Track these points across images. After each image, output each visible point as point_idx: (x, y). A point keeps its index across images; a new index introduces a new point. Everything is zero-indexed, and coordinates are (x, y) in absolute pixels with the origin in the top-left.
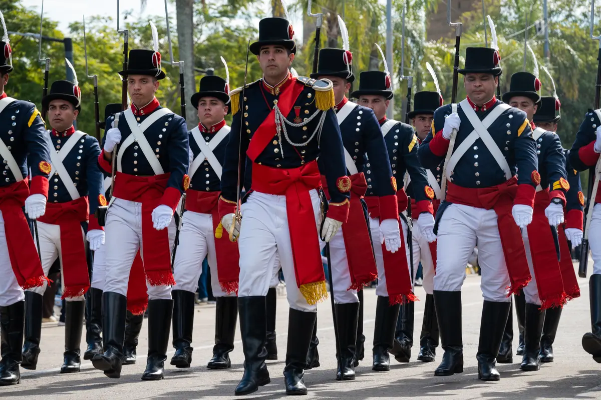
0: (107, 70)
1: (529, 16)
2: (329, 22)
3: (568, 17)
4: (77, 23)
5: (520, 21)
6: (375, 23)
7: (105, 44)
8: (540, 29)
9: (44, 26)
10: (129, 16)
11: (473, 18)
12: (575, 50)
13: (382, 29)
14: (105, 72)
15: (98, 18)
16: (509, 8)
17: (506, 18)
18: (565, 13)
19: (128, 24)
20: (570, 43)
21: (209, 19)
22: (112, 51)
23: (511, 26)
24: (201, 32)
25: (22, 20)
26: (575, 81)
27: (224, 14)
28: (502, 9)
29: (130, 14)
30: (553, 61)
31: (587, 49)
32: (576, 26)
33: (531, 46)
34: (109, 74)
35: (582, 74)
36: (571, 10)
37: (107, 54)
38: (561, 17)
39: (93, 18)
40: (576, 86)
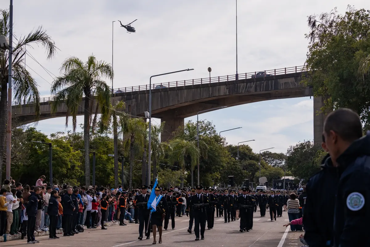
0: (62, 151)
1: (193, 133)
2: (131, 137)
3: (204, 134)
4: (53, 134)
5: (190, 135)
6: (145, 137)
7: (62, 142)
8: (196, 138)
9: (43, 137)
10: (69, 133)
11: (175, 133)
12: (207, 144)
13: (148, 139)
14: (61, 151)
15: (60, 133)
16: (187, 131)
17: (186, 134)
18: (204, 132)
19: (69, 134)
20: (205, 142)
21: (94, 134)
22: (64, 145)
23: (187, 136)
24: (92, 137)
25: (36, 135)
26: (206, 153)
27: (98, 132)
28: (185, 131)
29: (70, 132)
30: (200, 148)
31: (210, 143)
32: (207, 137)
33: (193, 142)
34: (63, 152)
35: (209, 152)
36: (206, 131)
37: (62, 146)
38: (203, 134)
39: (58, 133)
40: (207, 155)
